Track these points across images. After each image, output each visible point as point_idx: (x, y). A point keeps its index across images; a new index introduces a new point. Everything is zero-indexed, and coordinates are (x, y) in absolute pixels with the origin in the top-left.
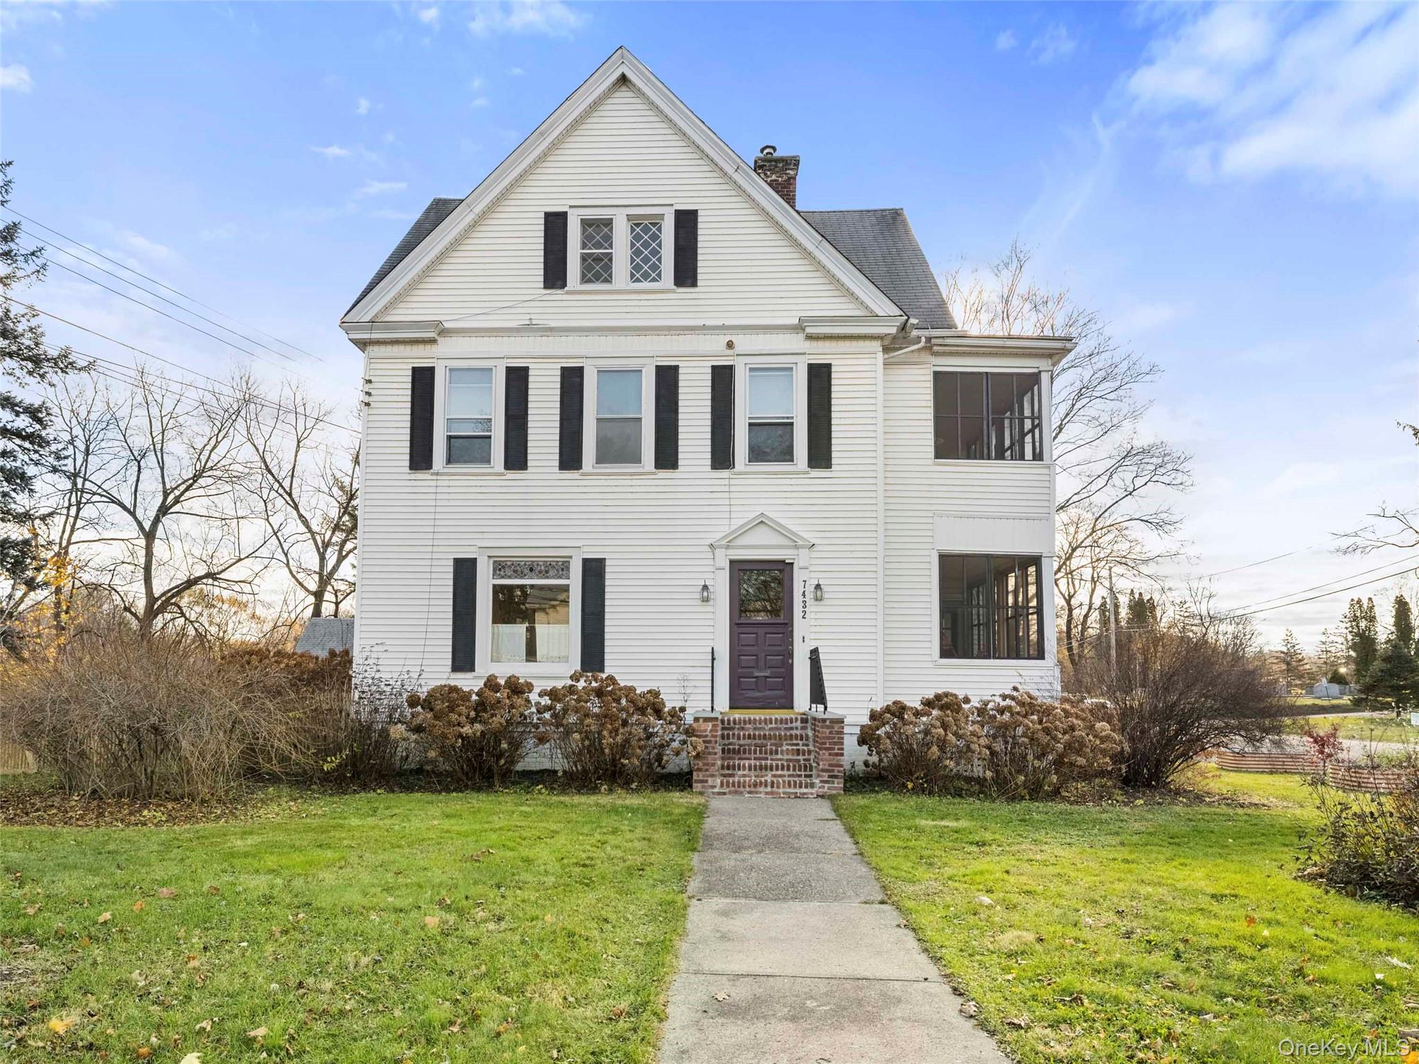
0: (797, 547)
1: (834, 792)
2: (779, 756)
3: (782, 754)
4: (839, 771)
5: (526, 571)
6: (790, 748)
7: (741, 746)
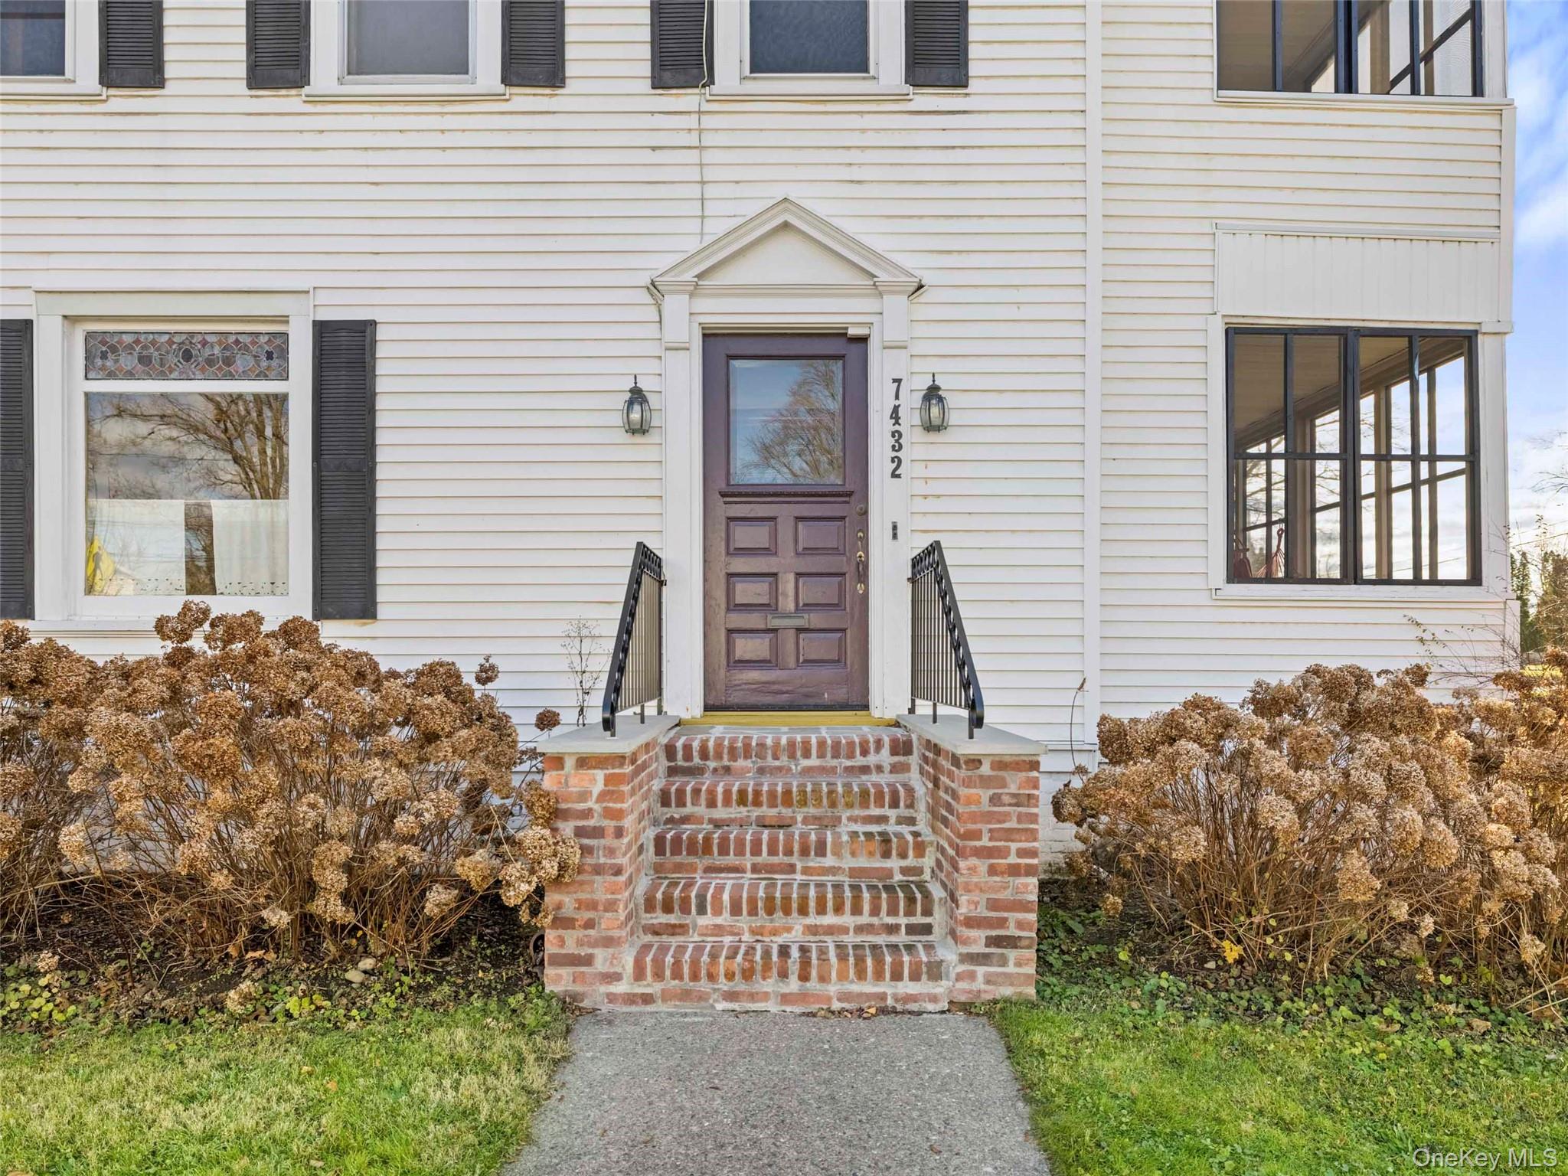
0: (877, 290)
1: (1007, 991)
2: (829, 861)
3: (837, 853)
4: (1020, 925)
5: (172, 360)
6: (861, 828)
7: (717, 824)
